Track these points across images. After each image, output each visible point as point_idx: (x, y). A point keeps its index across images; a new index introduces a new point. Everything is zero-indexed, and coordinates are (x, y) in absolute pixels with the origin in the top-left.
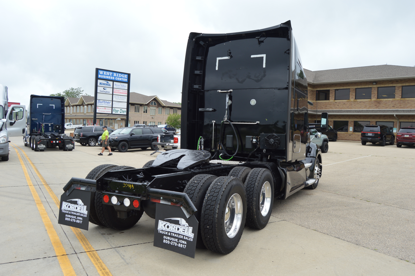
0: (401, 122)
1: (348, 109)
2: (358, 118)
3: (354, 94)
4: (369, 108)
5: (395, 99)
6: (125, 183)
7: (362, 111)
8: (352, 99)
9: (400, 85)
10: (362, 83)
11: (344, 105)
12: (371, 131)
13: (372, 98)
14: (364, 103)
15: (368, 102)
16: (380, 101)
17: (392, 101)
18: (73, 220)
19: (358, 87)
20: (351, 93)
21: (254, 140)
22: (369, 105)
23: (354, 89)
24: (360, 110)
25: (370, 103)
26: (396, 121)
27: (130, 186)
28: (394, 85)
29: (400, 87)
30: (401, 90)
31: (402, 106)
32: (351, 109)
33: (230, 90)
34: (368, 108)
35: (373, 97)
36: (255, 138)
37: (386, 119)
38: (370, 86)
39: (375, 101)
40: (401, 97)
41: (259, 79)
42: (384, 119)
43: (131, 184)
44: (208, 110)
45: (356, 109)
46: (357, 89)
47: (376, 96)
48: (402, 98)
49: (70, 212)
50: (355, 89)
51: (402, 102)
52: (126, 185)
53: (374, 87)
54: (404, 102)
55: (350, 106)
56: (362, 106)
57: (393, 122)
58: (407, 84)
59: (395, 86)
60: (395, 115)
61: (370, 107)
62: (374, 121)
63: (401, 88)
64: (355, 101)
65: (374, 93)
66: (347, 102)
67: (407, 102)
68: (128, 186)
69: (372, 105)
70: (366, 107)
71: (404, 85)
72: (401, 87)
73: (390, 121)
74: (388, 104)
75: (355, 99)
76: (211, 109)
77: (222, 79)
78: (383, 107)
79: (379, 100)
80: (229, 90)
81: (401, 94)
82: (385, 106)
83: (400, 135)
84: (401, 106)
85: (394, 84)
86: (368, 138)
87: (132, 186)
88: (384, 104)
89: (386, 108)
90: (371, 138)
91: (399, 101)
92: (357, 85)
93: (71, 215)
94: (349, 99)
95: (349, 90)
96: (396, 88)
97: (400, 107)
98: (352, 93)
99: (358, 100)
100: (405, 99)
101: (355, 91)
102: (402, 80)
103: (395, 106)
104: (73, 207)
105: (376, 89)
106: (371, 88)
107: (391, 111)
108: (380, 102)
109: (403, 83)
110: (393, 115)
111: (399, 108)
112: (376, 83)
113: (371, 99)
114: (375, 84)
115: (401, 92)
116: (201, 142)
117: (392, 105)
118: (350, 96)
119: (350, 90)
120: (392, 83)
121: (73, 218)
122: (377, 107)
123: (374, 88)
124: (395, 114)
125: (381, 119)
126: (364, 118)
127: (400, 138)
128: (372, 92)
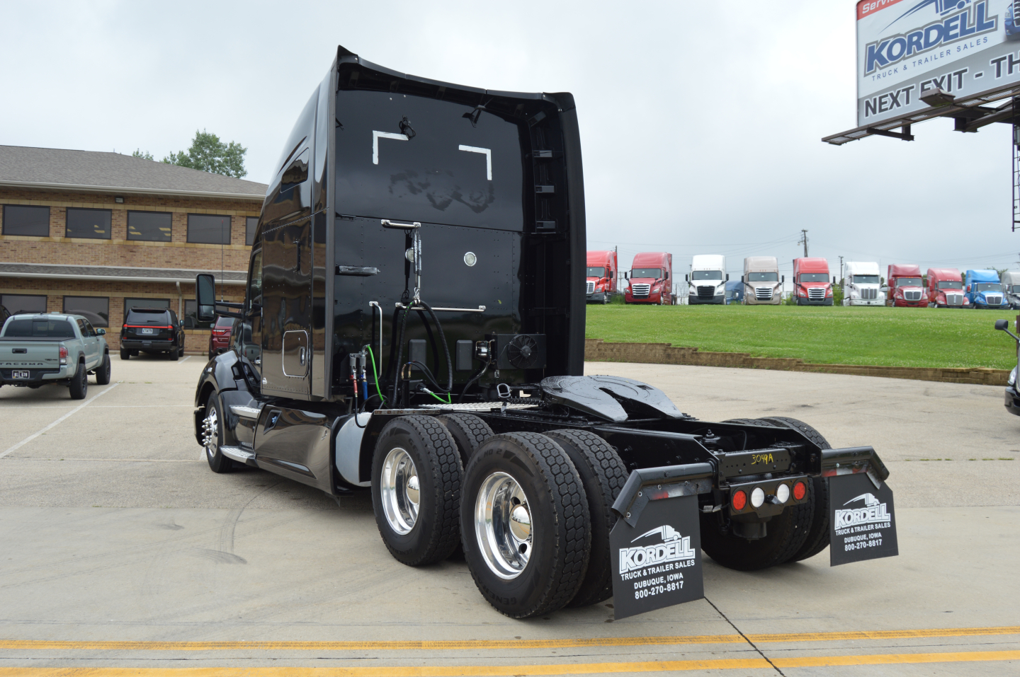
0: (186, 300)
1: (45, 262)
2: (74, 289)
3: (63, 223)
4: (105, 264)
5: (173, 243)
6: (756, 454)
7: (88, 270)
8: (57, 236)
9: (183, 210)
10: (84, 195)
11: (31, 251)
12: (149, 324)
13: (113, 236)
14: (91, 247)
15: (103, 246)
16: (135, 246)
17: (165, 249)
18: (656, 589)
19: (74, 206)
20: (52, 219)
21: (484, 350)
22: (107, 256)
23: (62, 209)
24: (81, 268)
25: (107, 249)
26: (176, 297)
27: (766, 459)
28: (169, 209)
29: (183, 215)
30: (186, 223)
31: (189, 263)
32: (56, 262)
33: (415, 223)
34: (102, 264)
35: (117, 235)
36: (484, 346)
37: (150, 292)
38: (108, 206)
39: (121, 246)
40: (185, 239)
41: (481, 205)
42: (146, 292)
43: (768, 453)
44: (367, 272)
45: (68, 263)
46: (69, 210)
47: (124, 234)
48: (187, 242)
49: (645, 571)
50: (65, 210)
51: (190, 252)
52: (759, 458)
53: (120, 210)
54: (193, 253)
55: (51, 256)
56: (87, 255)
57: (169, 300)
58: (200, 211)
59: (171, 213)
60: (178, 284)
61: (108, 260)
62: (121, 296)
63: (186, 219)
64: (66, 243)
65: (119, 223)
66: (43, 244)
67: (201, 252)
68: (762, 460)
69: (114, 254)
70: (96, 259)
71: (193, 211)
72: (186, 217)
73: (162, 298)
74: (155, 256)
75: (67, 236)
76: (376, 269)
77: (391, 192)
78: (143, 263)
79: (131, 243)
80: (412, 222)
81: (185, 234)
82: (148, 260)
83: (220, 331)
84: (185, 261)
85: (169, 206)
86: (144, 341)
87: (771, 457)
88: (146, 254)
89: (151, 264)
90: (150, 342)
91: (181, 250)
92: (71, 200)
93: (649, 577)
94: (48, 236)
95: (47, 209)
96: (174, 217)
97: (184, 263)
98: (55, 221)
99: (74, 240)
100: (197, 244)
101: (65, 214)
102: (188, 200)
103: (171, 260)
104: (651, 553)
105: (125, 215)
106: (110, 210)
107: (166, 272)
108: (134, 250)
109: (190, 207)
110: (174, 284)
111: (183, 267)
112: (124, 200)
113: (110, 239)
114: (121, 201)
115: (185, 228)
116: (358, 360)
117: (166, 259)
118: (51, 226)
119: (51, 211)
120: (164, 204)
121: (654, 586)
122: (127, 262)
123: (118, 212)
124: (178, 280)
125: (137, 292)
126: (91, 289)
127: (221, 339)
128: (114, 223)
